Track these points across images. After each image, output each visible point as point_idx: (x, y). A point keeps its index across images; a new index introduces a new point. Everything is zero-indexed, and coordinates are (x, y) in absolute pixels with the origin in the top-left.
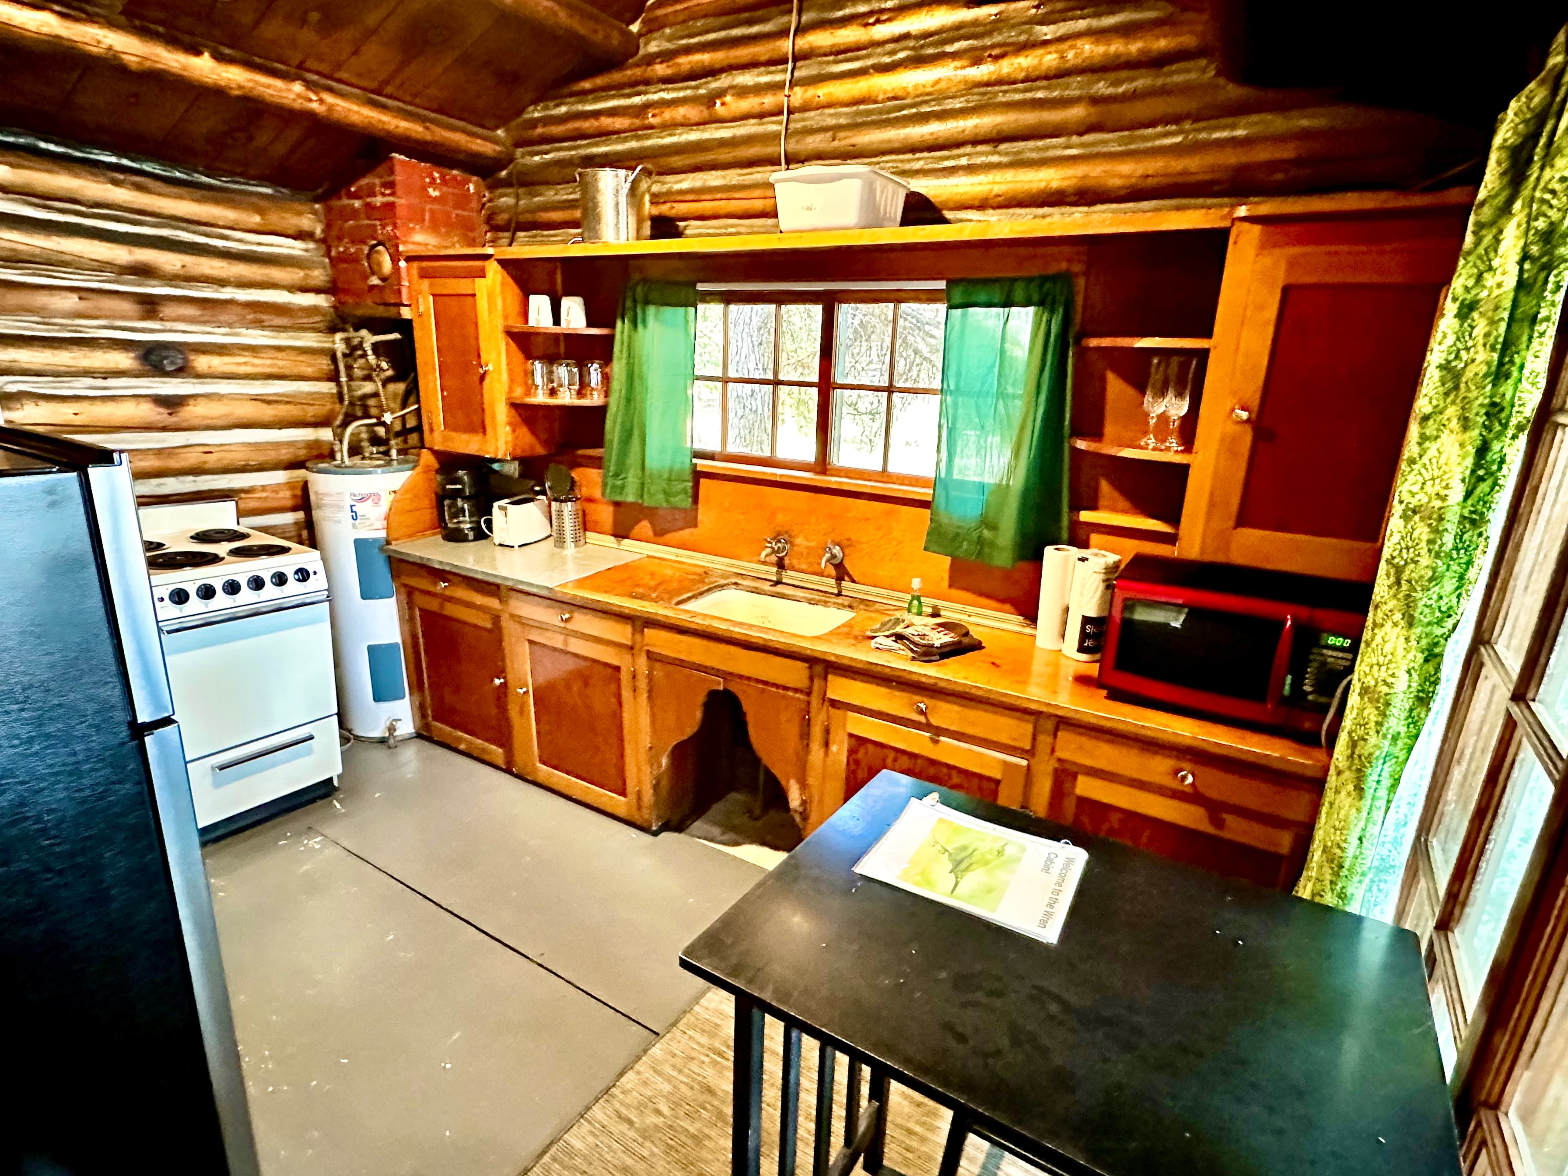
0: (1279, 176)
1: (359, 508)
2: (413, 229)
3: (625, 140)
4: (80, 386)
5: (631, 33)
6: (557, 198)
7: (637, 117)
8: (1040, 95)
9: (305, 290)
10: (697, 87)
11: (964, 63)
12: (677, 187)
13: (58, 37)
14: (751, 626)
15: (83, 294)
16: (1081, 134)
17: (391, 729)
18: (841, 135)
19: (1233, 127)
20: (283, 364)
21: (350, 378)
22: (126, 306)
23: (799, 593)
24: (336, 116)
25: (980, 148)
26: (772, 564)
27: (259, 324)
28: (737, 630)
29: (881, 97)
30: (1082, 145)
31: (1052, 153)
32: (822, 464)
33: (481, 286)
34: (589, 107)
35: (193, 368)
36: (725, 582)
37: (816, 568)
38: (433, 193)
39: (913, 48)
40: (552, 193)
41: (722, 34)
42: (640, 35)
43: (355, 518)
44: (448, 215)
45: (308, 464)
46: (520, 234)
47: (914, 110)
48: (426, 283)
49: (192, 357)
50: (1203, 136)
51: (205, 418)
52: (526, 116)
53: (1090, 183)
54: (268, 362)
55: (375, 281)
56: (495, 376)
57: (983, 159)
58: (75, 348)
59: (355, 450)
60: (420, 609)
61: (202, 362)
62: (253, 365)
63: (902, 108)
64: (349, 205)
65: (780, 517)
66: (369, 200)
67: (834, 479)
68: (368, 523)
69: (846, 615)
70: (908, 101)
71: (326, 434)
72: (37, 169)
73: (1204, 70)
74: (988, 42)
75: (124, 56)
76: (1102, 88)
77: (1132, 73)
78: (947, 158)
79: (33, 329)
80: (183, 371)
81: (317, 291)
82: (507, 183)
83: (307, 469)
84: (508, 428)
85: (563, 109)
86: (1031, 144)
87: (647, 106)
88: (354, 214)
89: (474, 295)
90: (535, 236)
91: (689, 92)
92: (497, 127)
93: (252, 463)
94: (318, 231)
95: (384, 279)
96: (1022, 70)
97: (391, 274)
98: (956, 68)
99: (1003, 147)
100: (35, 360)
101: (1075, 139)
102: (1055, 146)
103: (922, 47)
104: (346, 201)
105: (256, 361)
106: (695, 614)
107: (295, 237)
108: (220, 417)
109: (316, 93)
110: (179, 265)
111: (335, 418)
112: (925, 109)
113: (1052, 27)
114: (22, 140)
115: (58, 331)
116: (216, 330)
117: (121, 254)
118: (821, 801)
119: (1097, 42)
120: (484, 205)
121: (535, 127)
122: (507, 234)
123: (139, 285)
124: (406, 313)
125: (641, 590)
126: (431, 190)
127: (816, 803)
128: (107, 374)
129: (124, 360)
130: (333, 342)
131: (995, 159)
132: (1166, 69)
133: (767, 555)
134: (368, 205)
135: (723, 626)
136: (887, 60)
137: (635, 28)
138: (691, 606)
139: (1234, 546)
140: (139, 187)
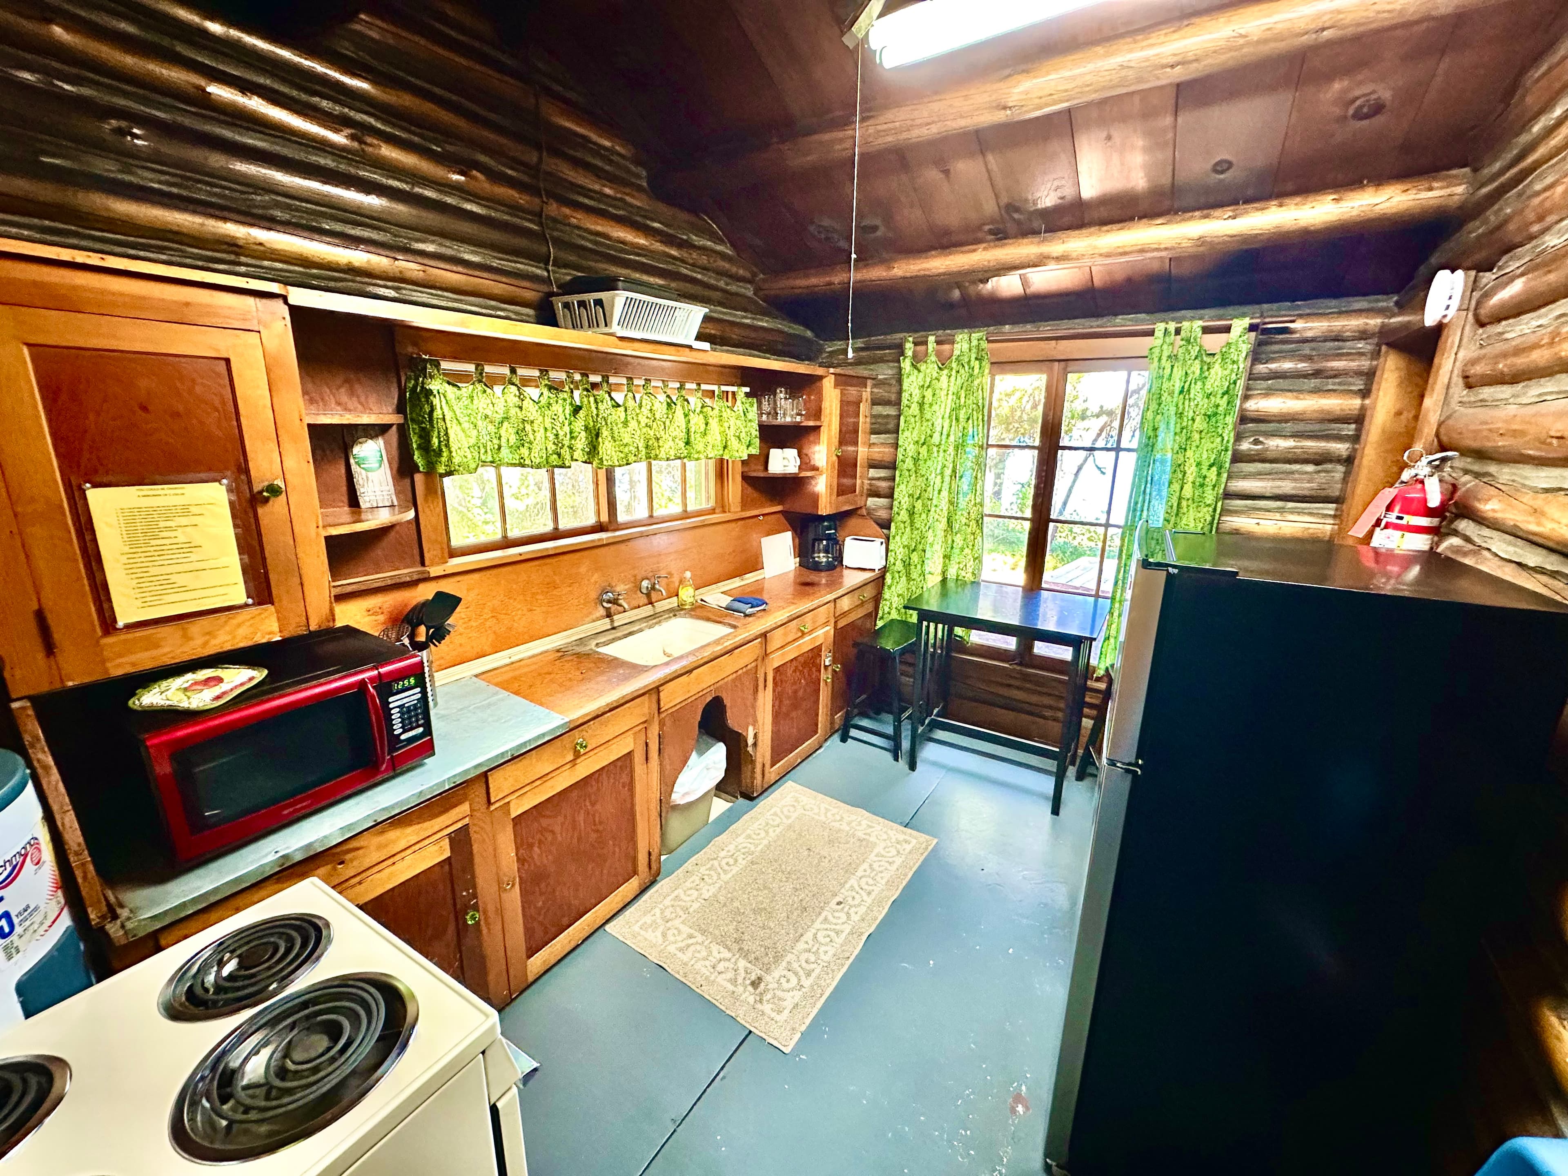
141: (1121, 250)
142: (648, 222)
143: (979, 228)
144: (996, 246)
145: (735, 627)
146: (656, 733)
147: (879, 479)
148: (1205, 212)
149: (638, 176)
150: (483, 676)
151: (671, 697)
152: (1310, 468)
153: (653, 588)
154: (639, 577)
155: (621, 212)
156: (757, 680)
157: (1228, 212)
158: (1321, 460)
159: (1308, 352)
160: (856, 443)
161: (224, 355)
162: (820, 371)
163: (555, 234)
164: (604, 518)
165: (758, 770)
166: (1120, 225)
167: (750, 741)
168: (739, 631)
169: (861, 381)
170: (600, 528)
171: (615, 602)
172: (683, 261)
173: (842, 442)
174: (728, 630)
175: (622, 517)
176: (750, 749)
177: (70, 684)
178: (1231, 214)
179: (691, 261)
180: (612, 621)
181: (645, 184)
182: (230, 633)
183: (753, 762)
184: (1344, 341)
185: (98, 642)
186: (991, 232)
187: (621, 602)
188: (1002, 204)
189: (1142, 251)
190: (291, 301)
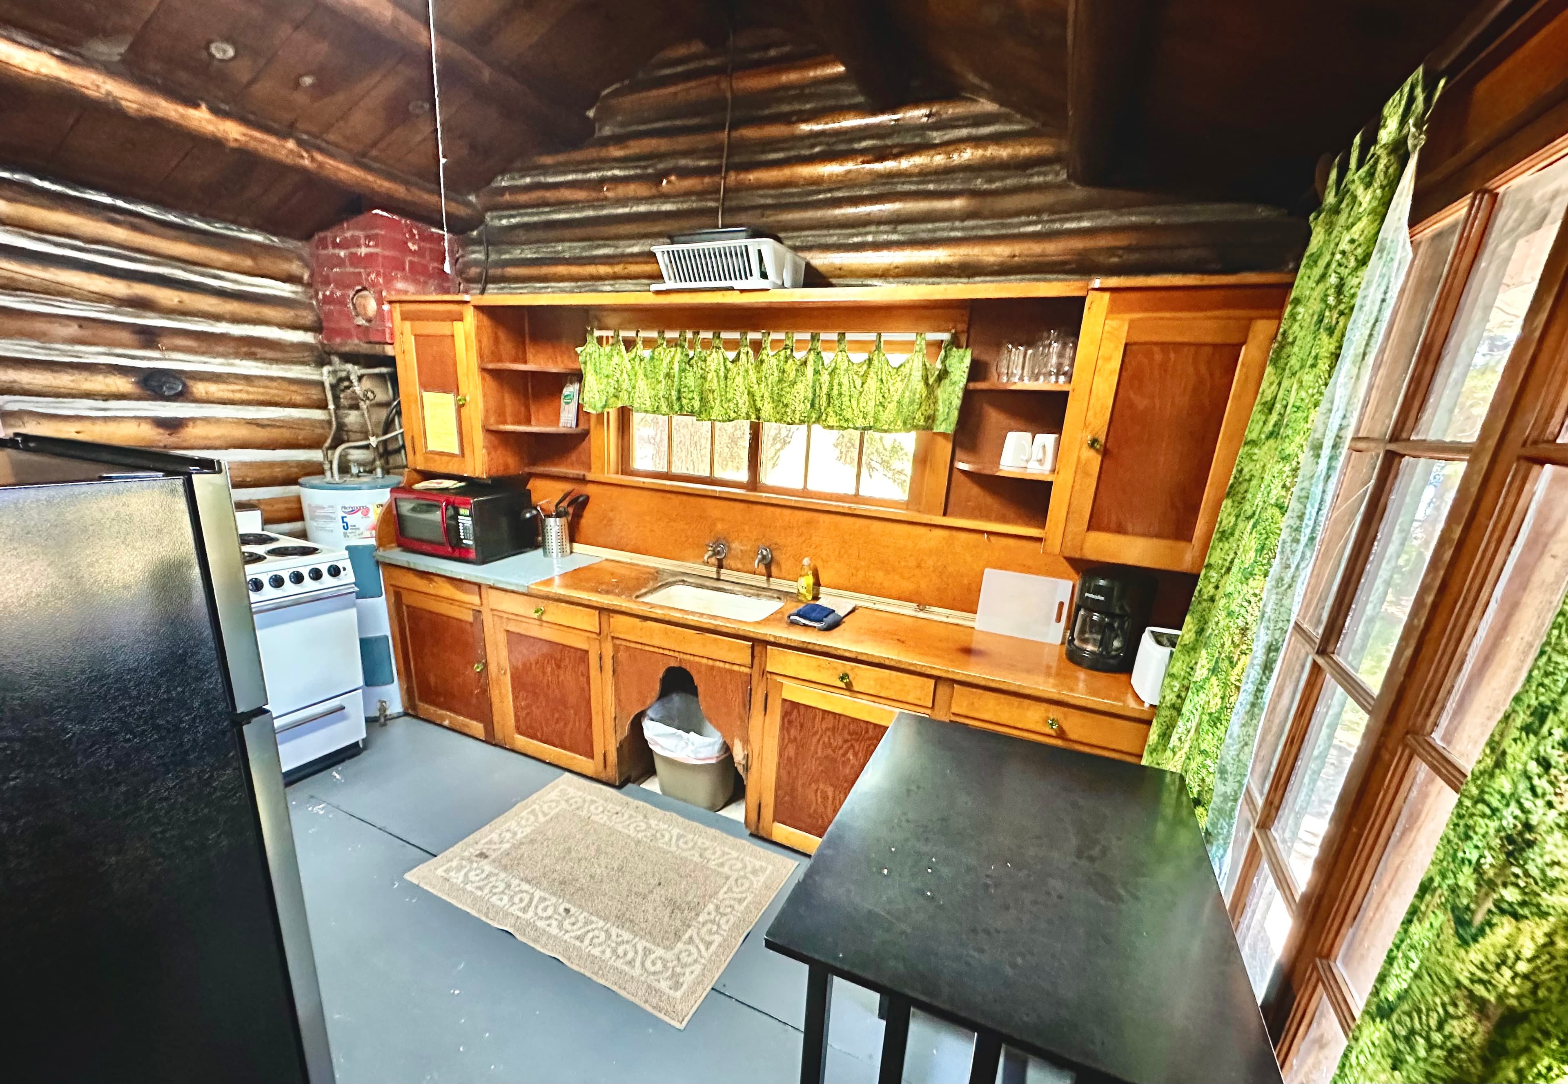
0: (1115, 260)
1: (350, 519)
2: (396, 278)
3: (582, 209)
4: (82, 407)
5: (588, 118)
6: (523, 256)
7: (594, 189)
8: (931, 187)
9: (295, 327)
10: (645, 167)
11: (870, 157)
12: (629, 250)
13: (58, 79)
14: (702, 615)
15: (83, 323)
16: (963, 220)
17: (383, 710)
18: (768, 212)
19: (1080, 219)
20: (273, 392)
21: (338, 406)
22: (125, 336)
23: (737, 588)
24: (325, 173)
25: (882, 228)
26: (713, 565)
27: (252, 356)
28: (690, 617)
29: (802, 182)
30: (963, 229)
31: (939, 234)
32: (754, 484)
33: (459, 329)
34: (551, 180)
35: (192, 393)
36: (674, 579)
37: (749, 567)
38: (413, 247)
39: (828, 144)
40: (519, 251)
41: (668, 123)
42: (595, 119)
43: (346, 528)
44: (425, 267)
45: (301, 480)
46: (490, 286)
47: (829, 195)
48: (408, 324)
49: (190, 383)
50: (1057, 226)
51: (205, 438)
52: (494, 185)
53: (968, 259)
54: (261, 390)
55: (361, 321)
56: (472, 405)
57: (885, 237)
58: (76, 372)
59: (344, 469)
60: (408, 607)
61: (200, 388)
62: (248, 393)
63: (819, 192)
64: (334, 255)
65: (719, 526)
66: (353, 250)
67: (764, 495)
68: (358, 532)
69: (776, 605)
70: (825, 186)
71: (316, 455)
72: (33, 205)
73: (1057, 174)
74: (889, 142)
75: (123, 103)
76: (979, 183)
77: (1002, 173)
78: (857, 235)
79: (33, 353)
80: (183, 396)
81: (306, 329)
82: (478, 242)
83: (301, 485)
84: (484, 451)
85: (528, 180)
86: (923, 226)
87: (602, 181)
88: (341, 263)
89: (453, 336)
90: (503, 288)
91: (639, 171)
92: (469, 193)
93: (248, 479)
94: (306, 277)
95: (369, 321)
96: (917, 166)
97: (376, 316)
98: (863, 162)
99: (900, 228)
100: (36, 381)
101: (957, 224)
102: (943, 229)
103: (835, 143)
104: (331, 251)
105: (251, 389)
106: (652, 606)
107: (284, 281)
108: (219, 438)
109: (307, 151)
110: (176, 300)
111: (325, 442)
112: (840, 194)
113: (940, 133)
114: (17, 177)
115: (57, 355)
116: (212, 360)
117: (120, 288)
118: (760, 754)
119: (976, 147)
120: (457, 260)
121: (502, 195)
122: (480, 286)
123: (138, 317)
124: (389, 350)
125: (604, 587)
126: (410, 245)
127: (755, 757)
128: (107, 397)
129: (123, 384)
130: (322, 374)
131: (894, 237)
132: (1029, 172)
133: (709, 557)
134: (353, 256)
135: (678, 615)
136: (806, 152)
137: (591, 114)
138: (648, 599)
139: (1087, 545)
140: (134, 228)
146: (611, 653)
156: (749, 691)
161: (453, 334)
165: (751, 802)
167: (739, 759)
177: (418, 468)
180: (720, 573)
182: (452, 465)
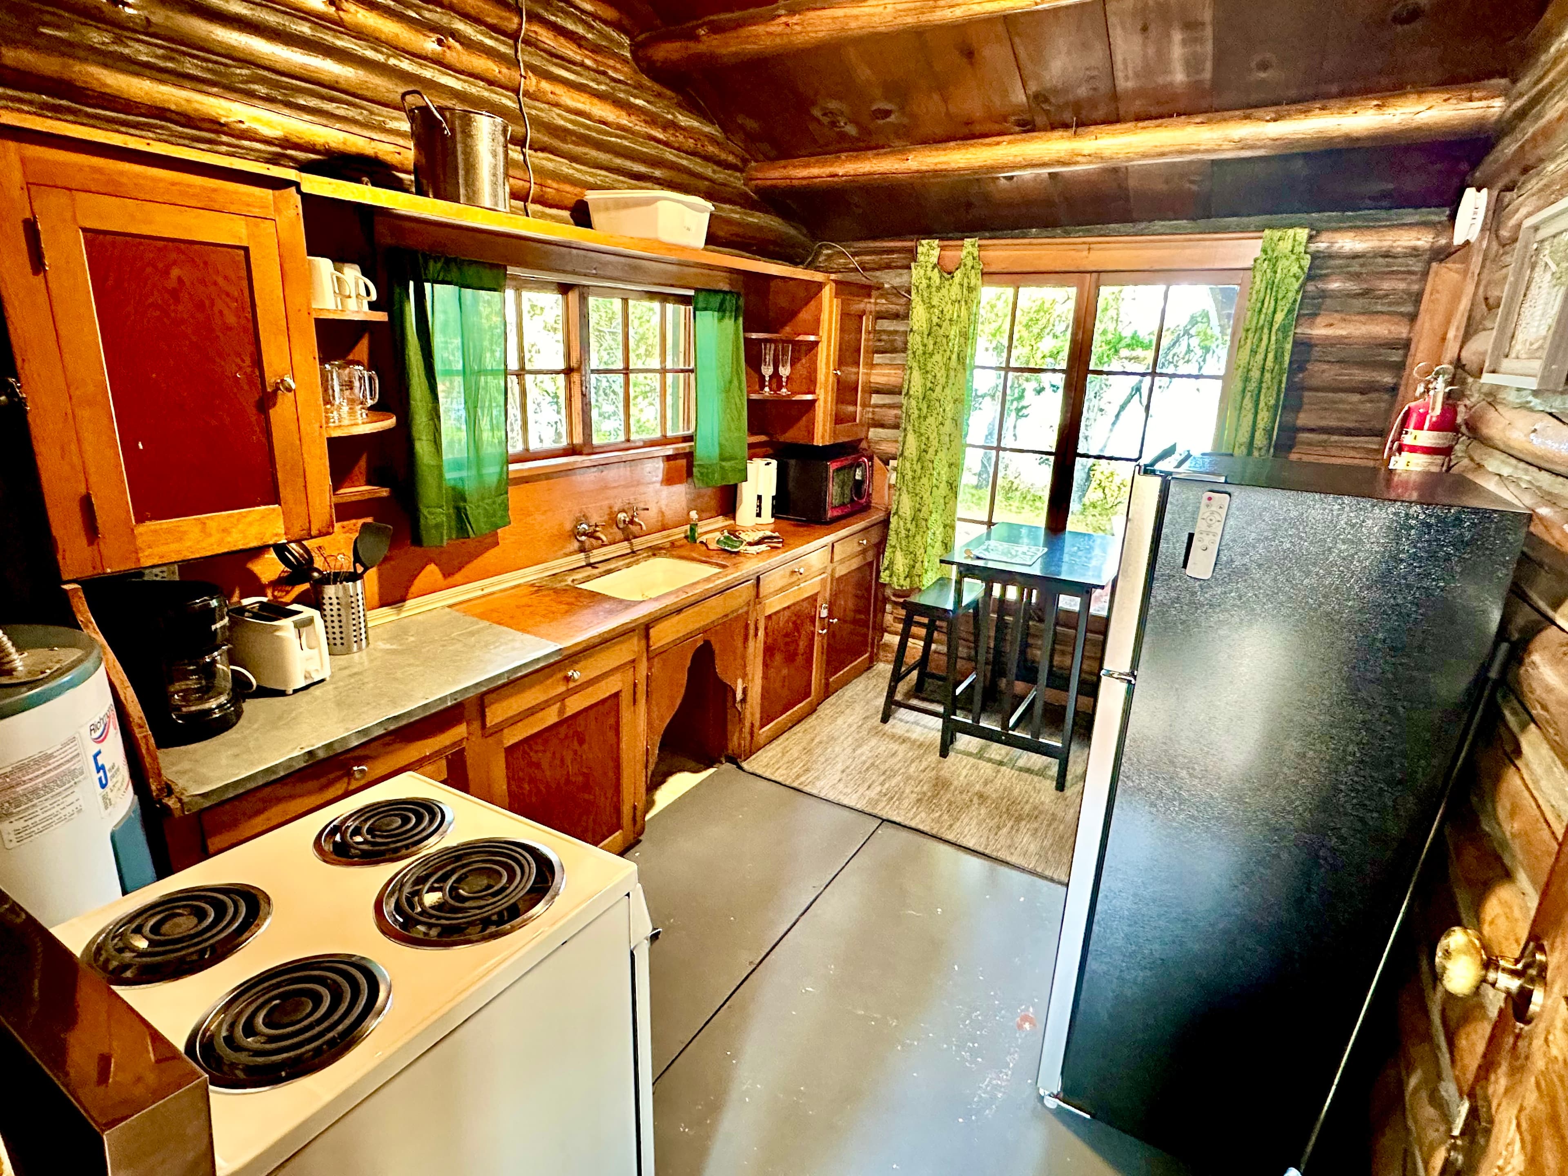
26: (579, 552)
43: (104, 782)
68: (120, 779)
141: (1158, 150)
142: (632, 99)
143: (1005, 119)
144: (1024, 140)
145: (724, 567)
146: (645, 673)
147: (884, 406)
148: (1249, 111)
149: (621, 45)
150: (457, 607)
151: (662, 635)
152: (1356, 397)
153: (632, 522)
154: (616, 509)
155: (603, 87)
156: (747, 626)
157: (1270, 113)
158: (1365, 389)
159: (1357, 269)
160: (858, 364)
161: (245, 244)
162: (819, 277)
163: (534, 112)
164: (578, 440)
165: (747, 730)
166: (1159, 121)
167: (739, 696)
168: (729, 571)
169: (866, 290)
170: (571, 451)
171: (591, 535)
172: (666, 144)
173: (841, 362)
174: (717, 570)
175: (596, 440)
176: (739, 706)
177: (109, 570)
178: (1273, 115)
179: (677, 145)
180: (588, 557)
181: (628, 55)
182: (242, 532)
183: (741, 720)
184: (1395, 257)
185: (133, 530)
186: (1019, 124)
187: (598, 534)
188: (1029, 92)
189: (1181, 152)
190: (304, 189)
